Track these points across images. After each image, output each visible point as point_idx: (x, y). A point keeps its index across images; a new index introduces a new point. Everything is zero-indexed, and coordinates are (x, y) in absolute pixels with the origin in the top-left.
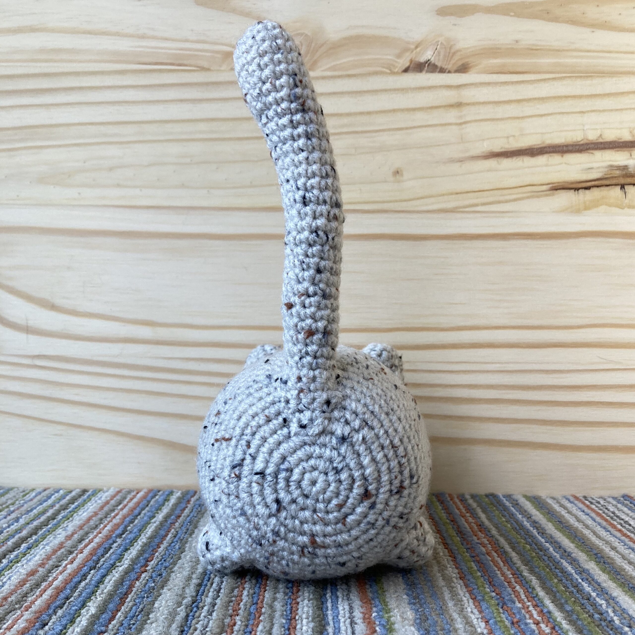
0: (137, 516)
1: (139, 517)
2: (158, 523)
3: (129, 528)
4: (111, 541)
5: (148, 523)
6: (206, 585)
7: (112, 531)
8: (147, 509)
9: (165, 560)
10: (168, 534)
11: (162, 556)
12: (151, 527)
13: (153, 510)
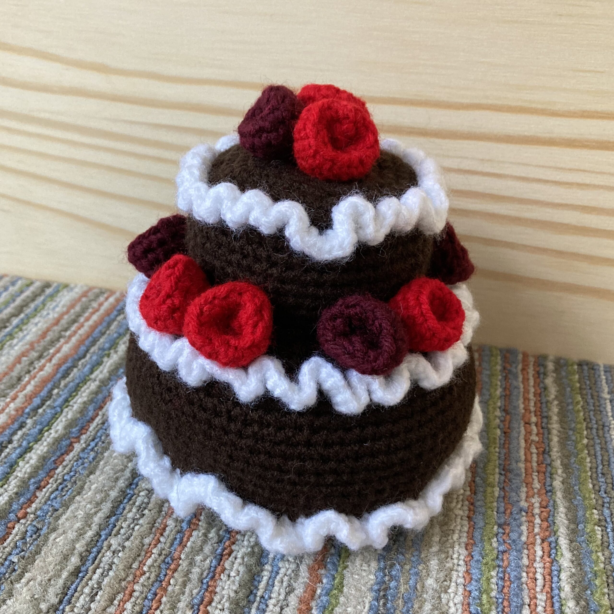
0: (80, 359)
1: (80, 363)
2: (97, 383)
3: (56, 391)
4: (16, 425)
5: (84, 381)
6: (87, 571)
7: (30, 398)
8: (102, 340)
9: (62, 489)
10: (97, 415)
11: (64, 476)
12: (84, 391)
13: (107, 345)
